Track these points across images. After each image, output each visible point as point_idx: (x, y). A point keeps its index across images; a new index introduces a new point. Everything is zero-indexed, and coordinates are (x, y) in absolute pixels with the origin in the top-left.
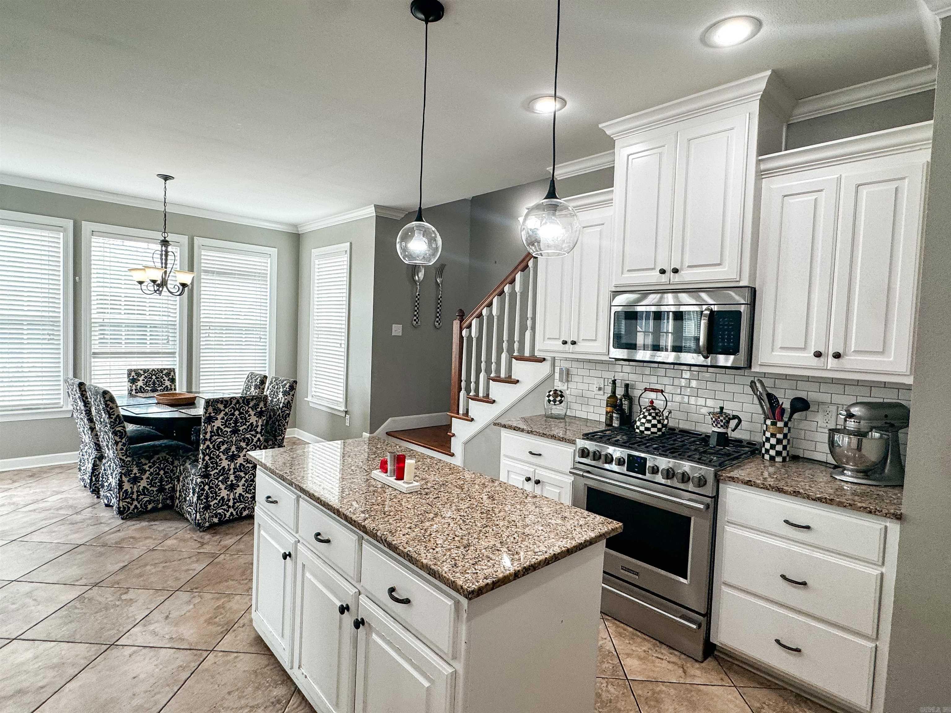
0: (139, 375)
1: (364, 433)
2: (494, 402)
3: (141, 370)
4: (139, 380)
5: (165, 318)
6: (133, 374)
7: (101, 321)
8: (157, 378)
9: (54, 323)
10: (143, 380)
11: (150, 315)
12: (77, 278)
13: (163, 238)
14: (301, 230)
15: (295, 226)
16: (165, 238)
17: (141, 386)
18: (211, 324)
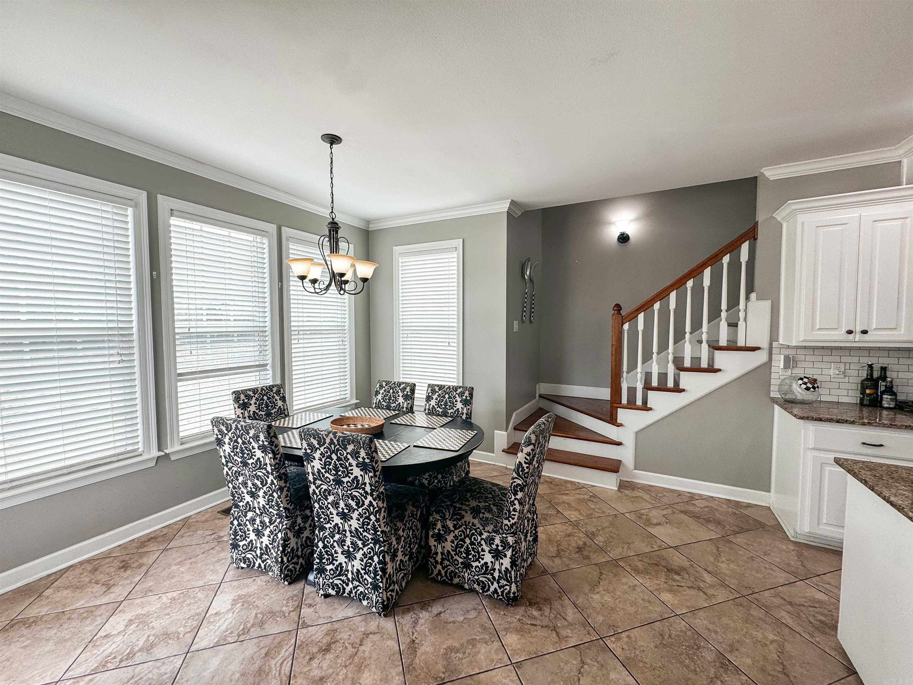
0: (249, 397)
1: (495, 431)
2: (683, 390)
3: (249, 390)
4: (251, 405)
5: (250, 324)
6: (242, 397)
7: (186, 330)
8: (268, 398)
9: (125, 337)
10: (255, 403)
11: (234, 320)
12: (154, 273)
13: (331, 220)
14: (372, 227)
15: (368, 222)
16: (333, 219)
17: (254, 412)
18: (300, 329)
